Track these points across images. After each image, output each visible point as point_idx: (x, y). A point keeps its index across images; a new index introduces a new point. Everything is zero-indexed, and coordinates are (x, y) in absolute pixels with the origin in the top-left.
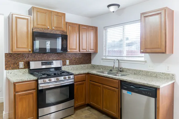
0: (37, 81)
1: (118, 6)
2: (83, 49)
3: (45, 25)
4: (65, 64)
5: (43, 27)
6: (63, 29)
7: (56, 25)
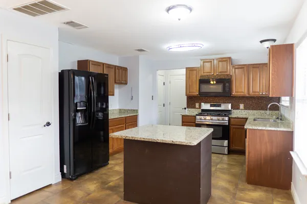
0: (196, 116)
1: (274, 40)
2: (253, 92)
3: (209, 72)
4: (238, 108)
5: (208, 74)
6: (228, 73)
7: (220, 71)
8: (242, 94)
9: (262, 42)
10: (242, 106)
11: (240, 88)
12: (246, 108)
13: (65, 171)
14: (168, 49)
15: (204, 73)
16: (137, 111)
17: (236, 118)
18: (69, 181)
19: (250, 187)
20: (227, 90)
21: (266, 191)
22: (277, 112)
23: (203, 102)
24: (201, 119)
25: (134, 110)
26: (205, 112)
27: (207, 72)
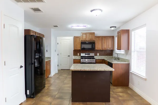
0: (80, 60)
1: (116, 27)
2: (104, 48)
3: (85, 39)
4: (97, 55)
5: (85, 40)
6: (94, 40)
7: (90, 38)
8: (99, 49)
9: (111, 27)
10: (98, 54)
11: (98, 46)
12: (100, 55)
13: (28, 93)
14: (71, 27)
15: (83, 39)
16: (50, 58)
17: (98, 59)
18: (31, 99)
19: (115, 87)
20: (94, 47)
21: (121, 88)
22: (112, 56)
23: (81, 53)
24: (83, 61)
25: (48, 58)
26: (82, 57)
27: (84, 39)
